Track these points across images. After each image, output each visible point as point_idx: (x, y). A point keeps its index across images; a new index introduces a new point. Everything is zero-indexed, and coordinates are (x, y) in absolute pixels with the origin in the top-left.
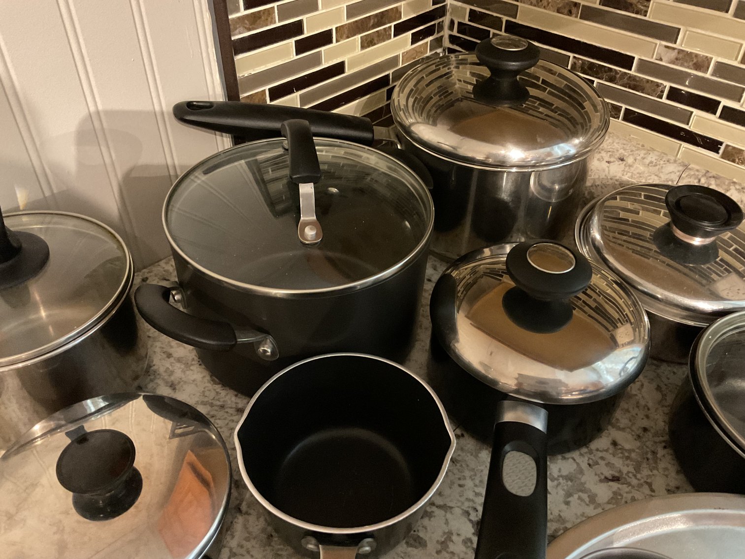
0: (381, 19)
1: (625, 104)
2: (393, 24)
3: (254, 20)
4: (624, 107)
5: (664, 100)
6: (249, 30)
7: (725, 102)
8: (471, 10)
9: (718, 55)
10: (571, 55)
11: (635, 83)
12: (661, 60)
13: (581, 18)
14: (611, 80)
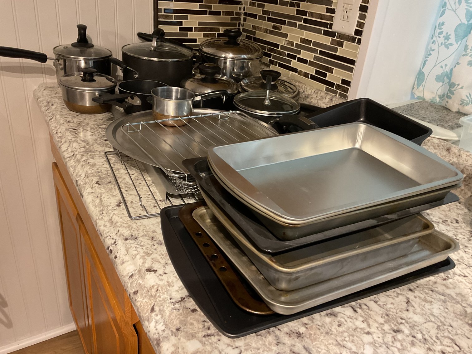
0: (211, 30)
1: (278, 60)
2: (216, 33)
3: (166, 17)
4: (278, 61)
5: (286, 58)
6: (164, 19)
7: (298, 56)
8: (246, 35)
9: (296, 41)
10: (267, 46)
11: (280, 53)
12: (284, 44)
13: (269, 34)
14: (275, 53)
